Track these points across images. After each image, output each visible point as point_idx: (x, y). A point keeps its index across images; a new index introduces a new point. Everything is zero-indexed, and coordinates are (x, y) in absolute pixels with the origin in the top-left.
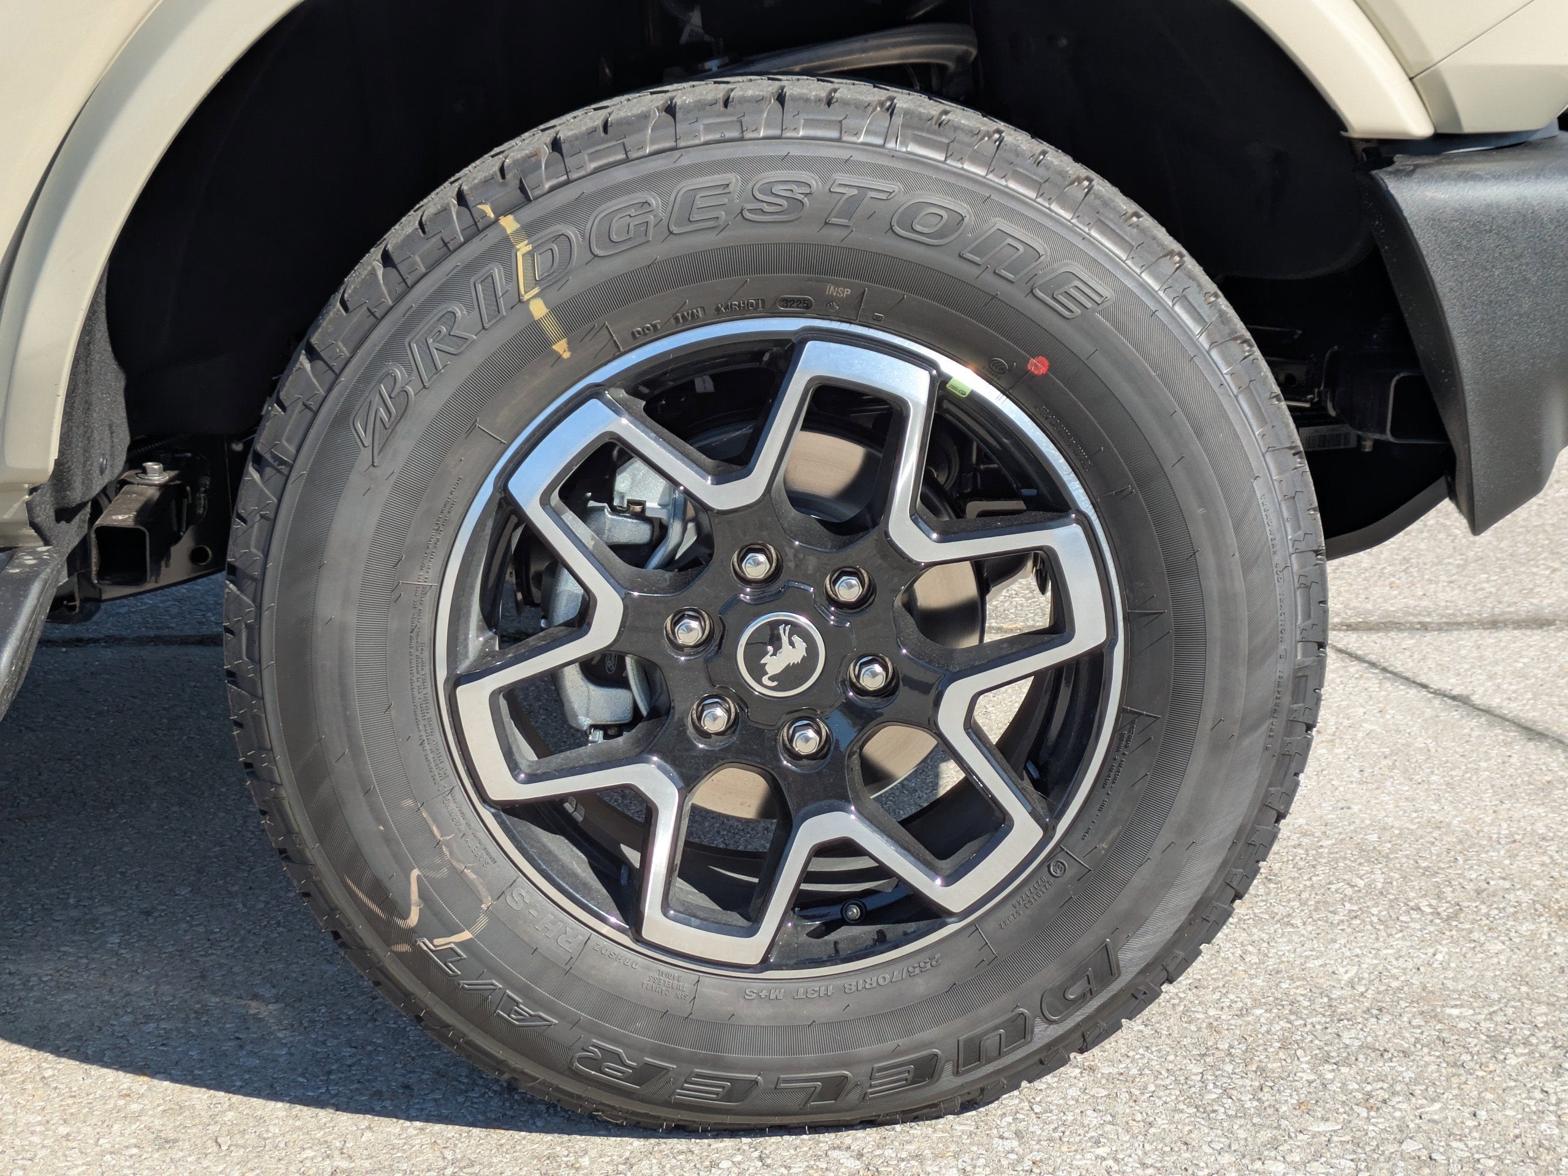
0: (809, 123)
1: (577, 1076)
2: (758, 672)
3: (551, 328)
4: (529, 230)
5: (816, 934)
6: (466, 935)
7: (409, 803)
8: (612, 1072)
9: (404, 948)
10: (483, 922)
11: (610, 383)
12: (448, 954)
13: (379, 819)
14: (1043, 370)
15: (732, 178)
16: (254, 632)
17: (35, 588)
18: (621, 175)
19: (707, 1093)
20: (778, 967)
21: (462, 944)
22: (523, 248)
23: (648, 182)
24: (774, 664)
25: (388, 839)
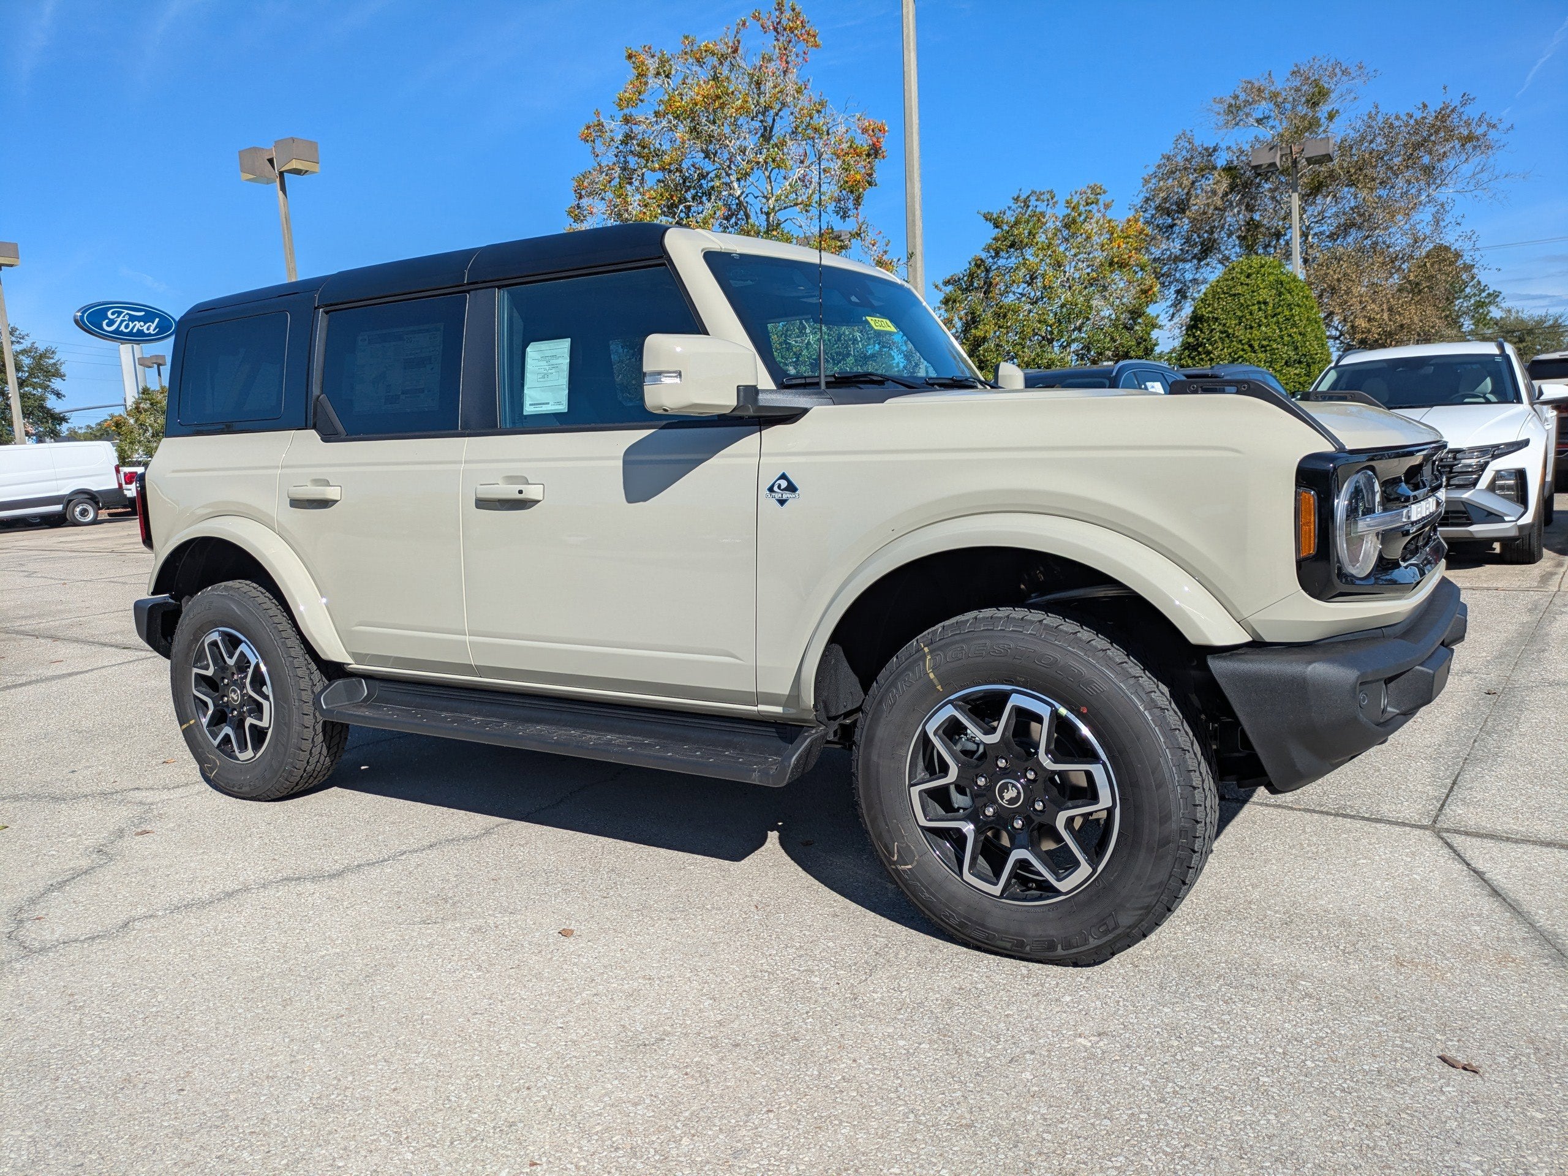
0: (1014, 626)
1: (942, 920)
2: (1002, 798)
3: (936, 681)
4: (931, 652)
5: (1022, 891)
6: (910, 867)
7: (895, 821)
8: (952, 922)
9: (893, 867)
10: (915, 863)
11: (956, 699)
12: (904, 871)
13: (887, 825)
14: (1085, 711)
15: (988, 642)
16: (857, 760)
17: (808, 740)
18: (957, 638)
19: (981, 936)
20: (1006, 898)
21: (909, 869)
22: (929, 657)
23: (963, 641)
24: (1008, 795)
25: (889, 831)
